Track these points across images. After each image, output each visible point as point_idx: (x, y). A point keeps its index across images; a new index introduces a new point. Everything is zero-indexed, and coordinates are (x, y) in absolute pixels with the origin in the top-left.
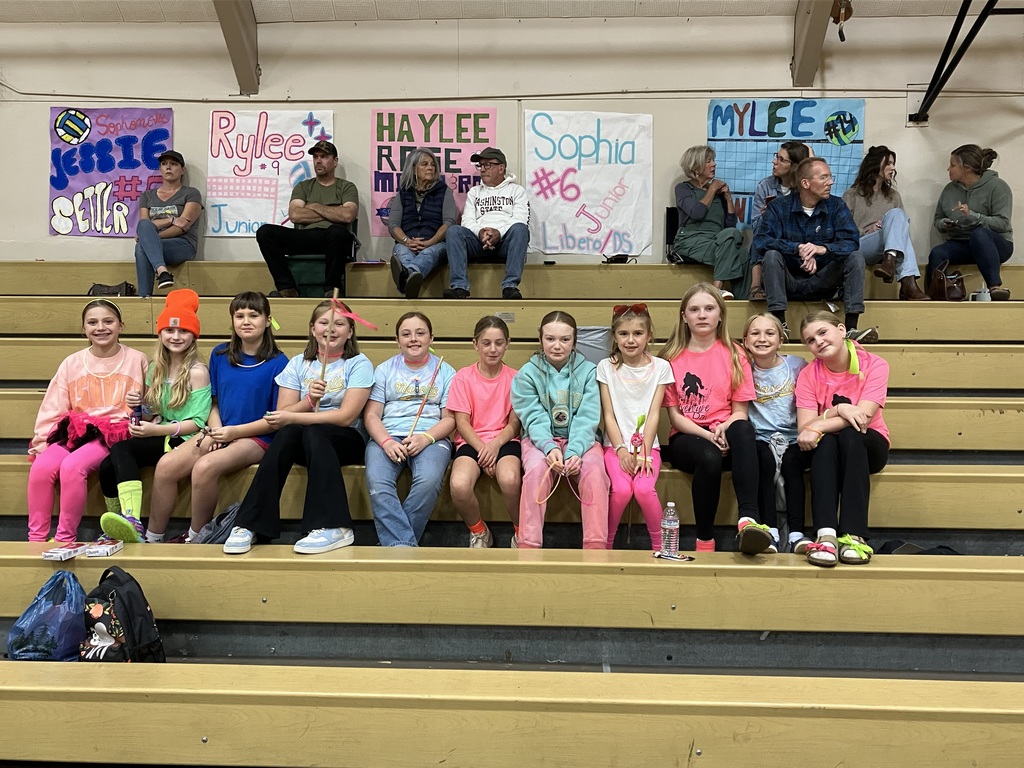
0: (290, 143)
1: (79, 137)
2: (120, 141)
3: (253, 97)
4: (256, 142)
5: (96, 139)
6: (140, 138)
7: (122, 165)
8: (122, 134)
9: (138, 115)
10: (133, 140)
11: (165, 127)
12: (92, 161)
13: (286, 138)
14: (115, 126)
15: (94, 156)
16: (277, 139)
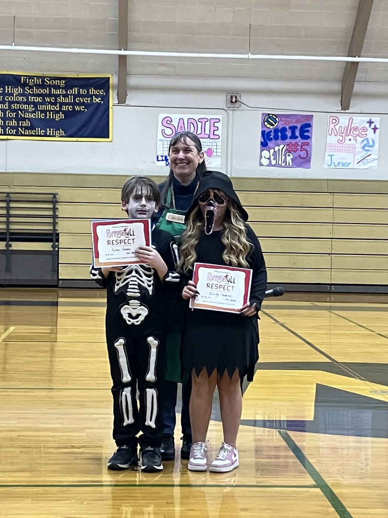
0: (361, 131)
1: (273, 125)
2: (290, 128)
3: (347, 111)
4: (347, 130)
5: (280, 127)
6: (299, 127)
7: (291, 138)
8: (291, 125)
9: (298, 117)
10: (296, 127)
11: (309, 122)
12: (278, 136)
13: (360, 129)
14: (288, 122)
15: (279, 134)
16: (356, 129)
